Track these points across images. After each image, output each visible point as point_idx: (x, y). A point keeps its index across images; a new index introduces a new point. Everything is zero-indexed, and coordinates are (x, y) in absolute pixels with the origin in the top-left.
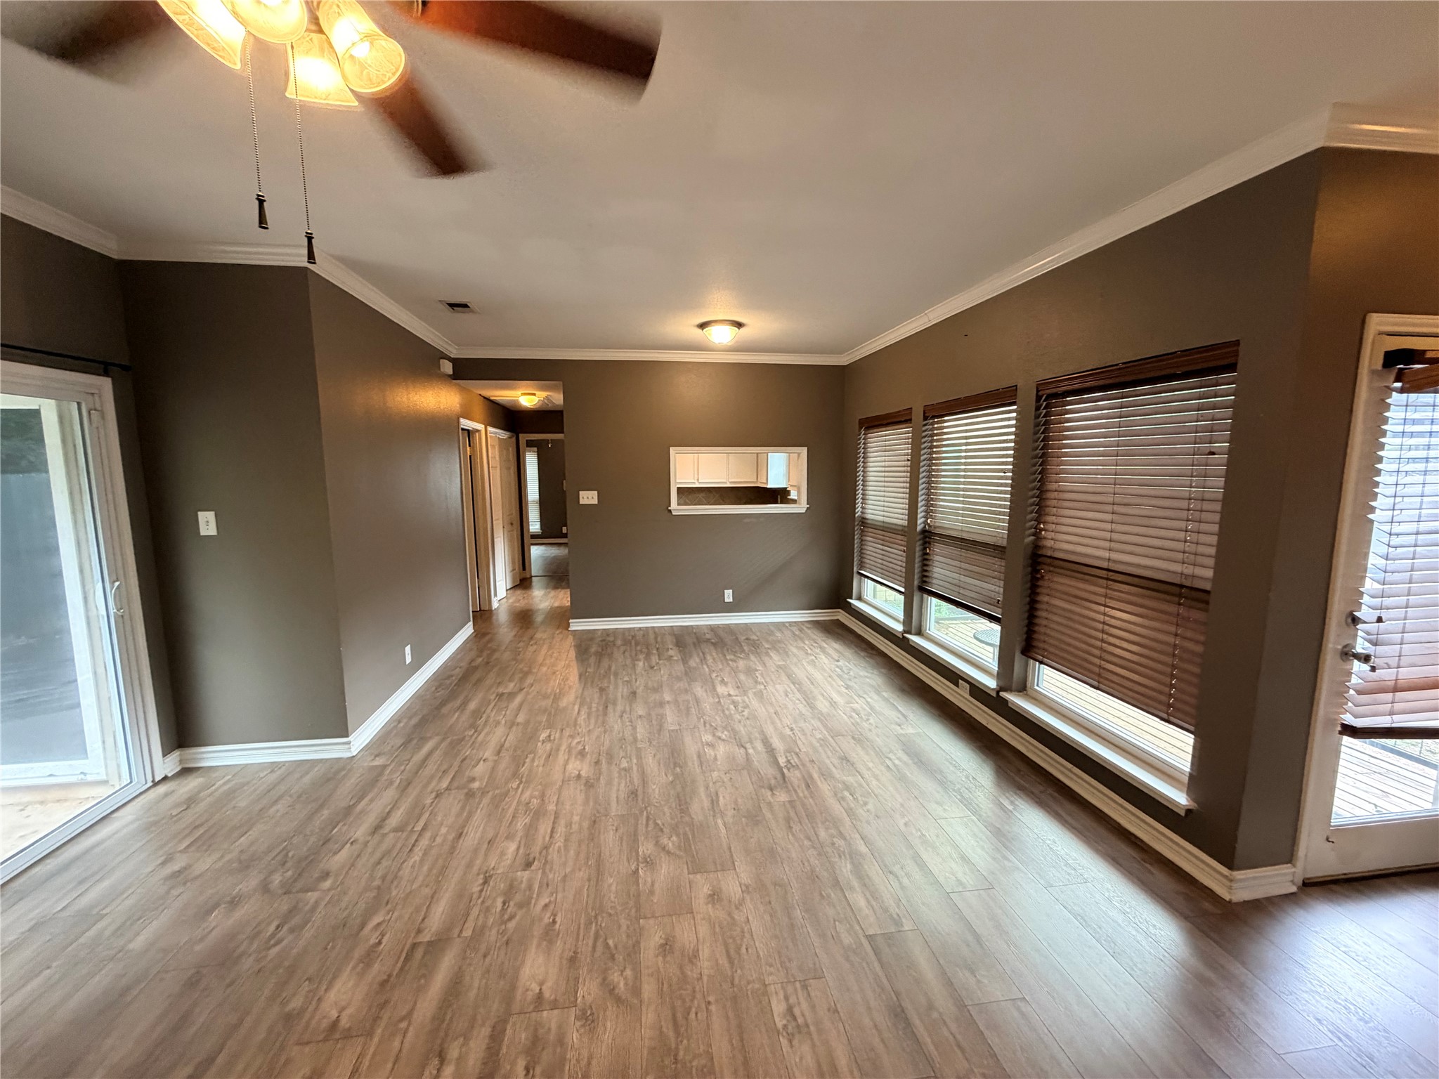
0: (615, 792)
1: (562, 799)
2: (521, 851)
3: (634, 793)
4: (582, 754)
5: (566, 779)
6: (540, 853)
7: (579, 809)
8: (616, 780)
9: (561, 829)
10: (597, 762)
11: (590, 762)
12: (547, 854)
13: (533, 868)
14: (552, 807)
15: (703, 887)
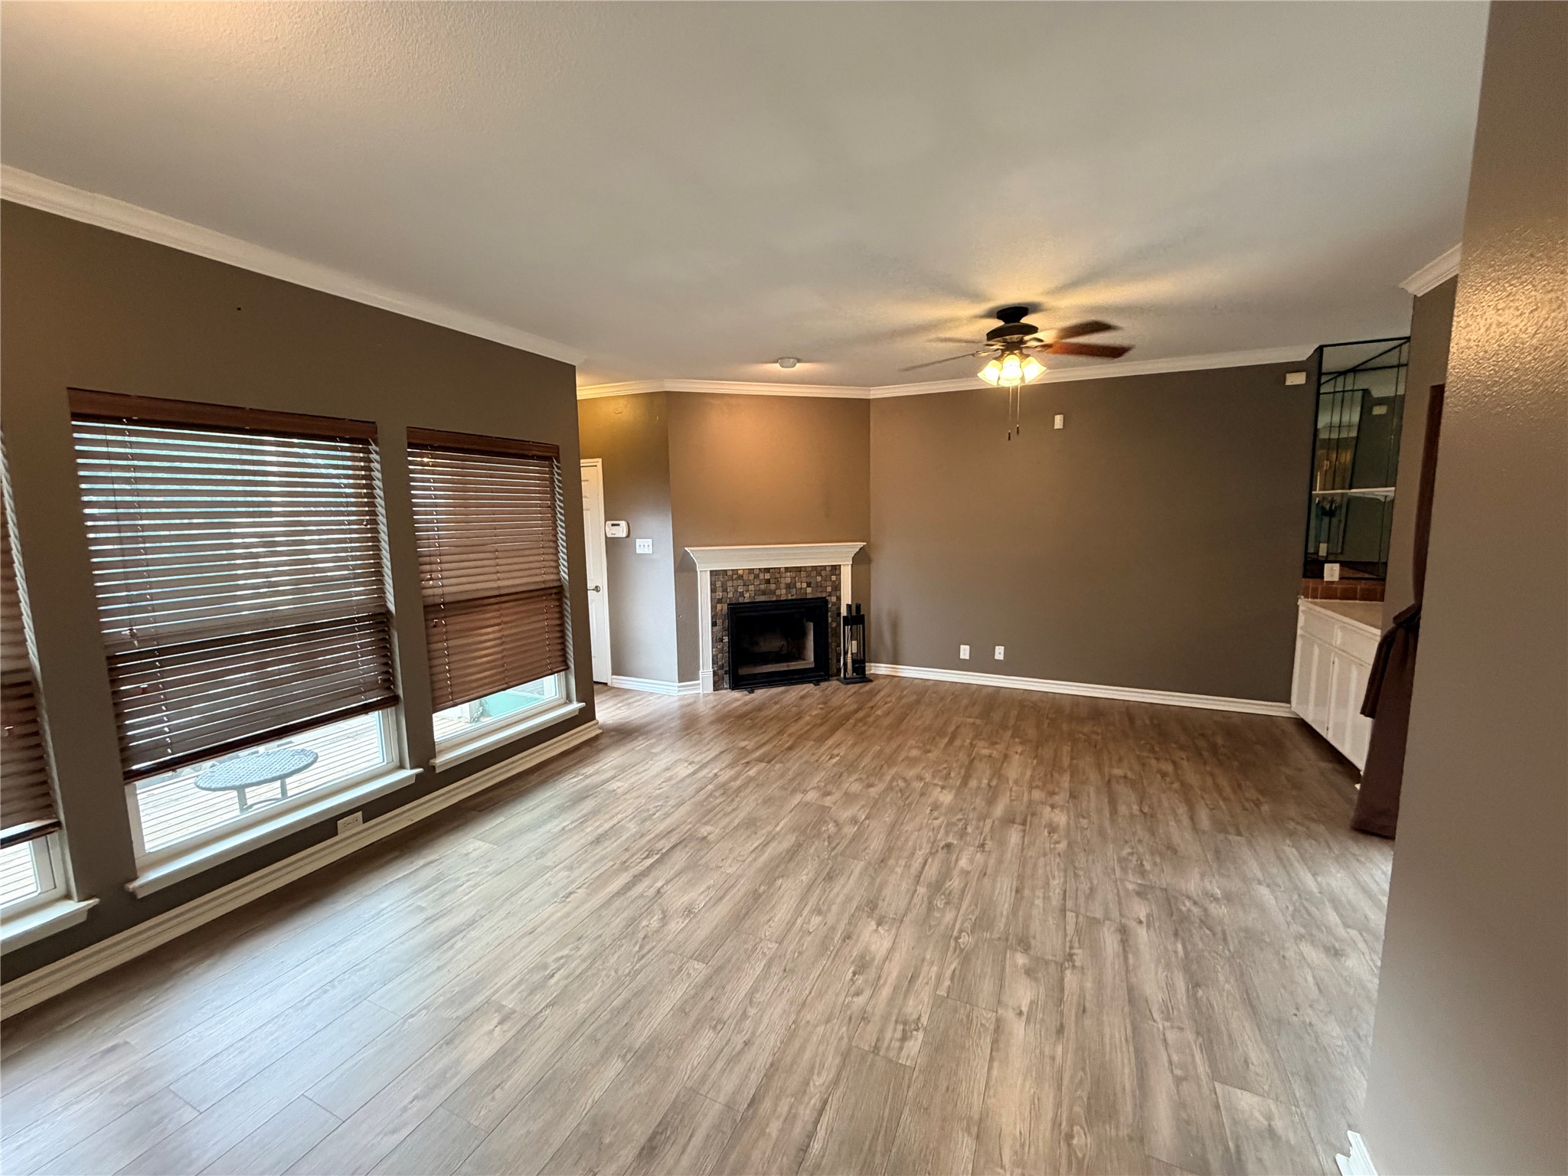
0: (849, 886)
1: (909, 896)
2: (954, 857)
3: (830, 878)
4: (862, 965)
5: (897, 924)
6: (937, 851)
7: (893, 879)
8: (838, 900)
9: (916, 864)
10: (848, 937)
11: (857, 941)
12: (932, 848)
13: (943, 843)
14: (922, 890)
15: (828, 801)
